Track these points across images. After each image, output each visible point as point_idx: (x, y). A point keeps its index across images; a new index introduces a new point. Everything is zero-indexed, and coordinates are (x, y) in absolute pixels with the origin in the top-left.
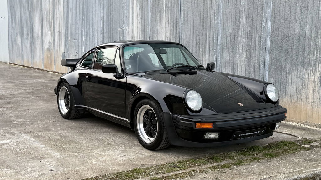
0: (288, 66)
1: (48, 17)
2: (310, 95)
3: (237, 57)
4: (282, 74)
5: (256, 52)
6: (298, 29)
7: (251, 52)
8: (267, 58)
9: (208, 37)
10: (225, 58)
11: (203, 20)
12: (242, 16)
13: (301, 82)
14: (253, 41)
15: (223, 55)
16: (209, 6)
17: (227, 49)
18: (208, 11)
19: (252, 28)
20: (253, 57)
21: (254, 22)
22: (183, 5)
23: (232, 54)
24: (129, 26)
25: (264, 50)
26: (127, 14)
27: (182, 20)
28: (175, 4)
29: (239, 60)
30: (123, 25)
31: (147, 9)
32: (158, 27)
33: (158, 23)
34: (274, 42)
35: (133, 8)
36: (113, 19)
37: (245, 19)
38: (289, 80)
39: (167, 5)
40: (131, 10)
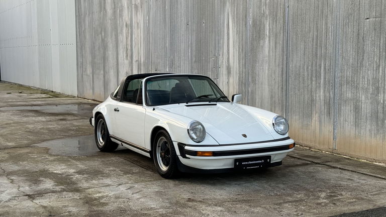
1: (125, 43)
3: (361, 93)
7: (378, 87)
9: (322, 68)
10: (345, 94)
11: (317, 48)
12: (367, 44)
14: (381, 74)
15: (343, 90)
16: (323, 31)
17: (348, 83)
18: (323, 37)
19: (380, 58)
20: (382, 93)
21: (381, 50)
22: (291, 30)
23: (354, 89)
24: (223, 55)
26: (221, 40)
27: (290, 48)
28: (280, 29)
29: (363, 97)
30: (216, 54)
31: (246, 35)
32: (259, 56)
33: (259, 51)
35: (228, 33)
36: (203, 46)
37: (370, 48)
39: (271, 30)
40: (225, 35)
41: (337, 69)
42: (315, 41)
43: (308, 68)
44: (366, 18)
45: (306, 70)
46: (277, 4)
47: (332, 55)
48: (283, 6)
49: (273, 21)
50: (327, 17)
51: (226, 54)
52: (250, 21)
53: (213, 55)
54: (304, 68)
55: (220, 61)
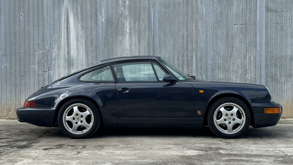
0: (283, 78)
3: (232, 74)
4: (278, 85)
5: (252, 69)
6: (289, 52)
7: (246, 70)
8: (263, 74)
10: (217, 76)
11: (187, 44)
12: (235, 42)
14: (248, 61)
15: (215, 73)
16: (194, 32)
17: (219, 68)
18: (194, 36)
19: (246, 50)
20: (249, 73)
21: (247, 46)
22: (157, 29)
23: (225, 72)
24: (59, 48)
25: (260, 67)
26: (56, 34)
27: (157, 43)
28: (145, 28)
29: (234, 76)
30: (47, 47)
31: (97, 31)
32: (117, 49)
33: (117, 45)
34: (269, 61)
35: (67, 27)
36: (21, 38)
37: (238, 44)
38: (284, 88)
39: (132, 28)
40: (63, 29)
41: (208, 59)
42: (185, 38)
43: (178, 58)
44: (233, 24)
45: (176, 60)
46: (140, 8)
47: (203, 49)
48: (147, 10)
49: (135, 21)
50: (197, 21)
51: (65, 48)
52: (102, 19)
53: (40, 48)
54: (174, 59)
55: (54, 54)
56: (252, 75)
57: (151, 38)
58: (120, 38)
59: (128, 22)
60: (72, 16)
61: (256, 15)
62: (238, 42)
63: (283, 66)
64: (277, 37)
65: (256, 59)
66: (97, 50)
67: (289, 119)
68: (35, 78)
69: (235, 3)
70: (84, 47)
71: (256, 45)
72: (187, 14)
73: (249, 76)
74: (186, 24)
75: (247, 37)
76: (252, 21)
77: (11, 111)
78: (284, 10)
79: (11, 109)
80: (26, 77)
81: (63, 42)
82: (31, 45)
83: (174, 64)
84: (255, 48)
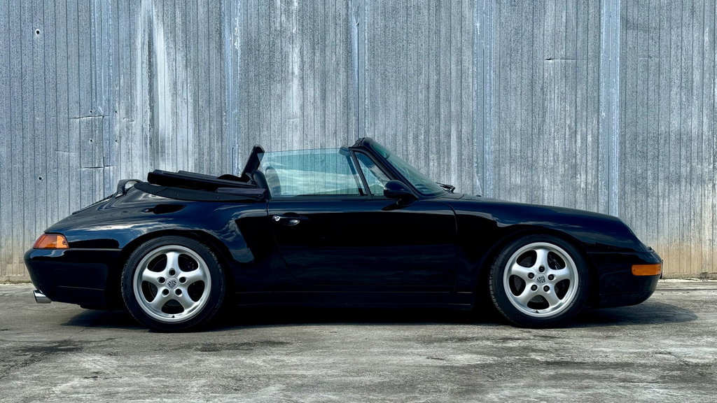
0: (661, 184)
2: (706, 229)
3: (541, 176)
4: (650, 200)
5: (589, 164)
6: (675, 124)
7: (576, 165)
8: (615, 174)
9: (454, 137)
10: (508, 179)
12: (551, 99)
13: (688, 209)
14: (579, 144)
15: (502, 173)
16: (454, 74)
17: (512, 161)
18: (453, 85)
19: (576, 120)
20: (583, 173)
21: (578, 109)
22: (367, 67)
23: (526, 171)
24: (129, 112)
25: (606, 160)
26: (122, 78)
27: (367, 101)
28: (338, 64)
29: (546, 181)
30: (100, 108)
31: (222, 70)
32: (271, 114)
33: (270, 104)
34: (628, 146)
35: (150, 62)
36: (35, 88)
37: (556, 104)
38: (663, 208)
39: (307, 66)
40: (139, 66)
41: (487, 139)
42: (432, 90)
43: (416, 137)
44: (546, 58)
45: (411, 141)
46: (326, 16)
47: (475, 115)
48: (343, 22)
49: (314, 49)
50: (461, 50)
51: (145, 110)
52: (234, 42)
53: (82, 110)
54: (407, 138)
55: (118, 125)
56: (590, 177)
57: (351, 89)
58: (277, 88)
59: (297, 50)
60: (162, 34)
61: (600, 36)
62: (556, 101)
63: (661, 157)
64: (648, 89)
65: (598, 140)
66: (222, 117)
67: (675, 281)
68: (72, 184)
69: (550, 7)
70: (191, 109)
71: (599, 107)
72: (438, 32)
73: (581, 180)
74: (436, 56)
75: (578, 87)
76: (590, 51)
77: (12, 263)
78: (666, 25)
79: (11, 257)
80: (49, 182)
81: (138, 96)
82: (62, 103)
83: (407, 151)
84: (596, 115)
